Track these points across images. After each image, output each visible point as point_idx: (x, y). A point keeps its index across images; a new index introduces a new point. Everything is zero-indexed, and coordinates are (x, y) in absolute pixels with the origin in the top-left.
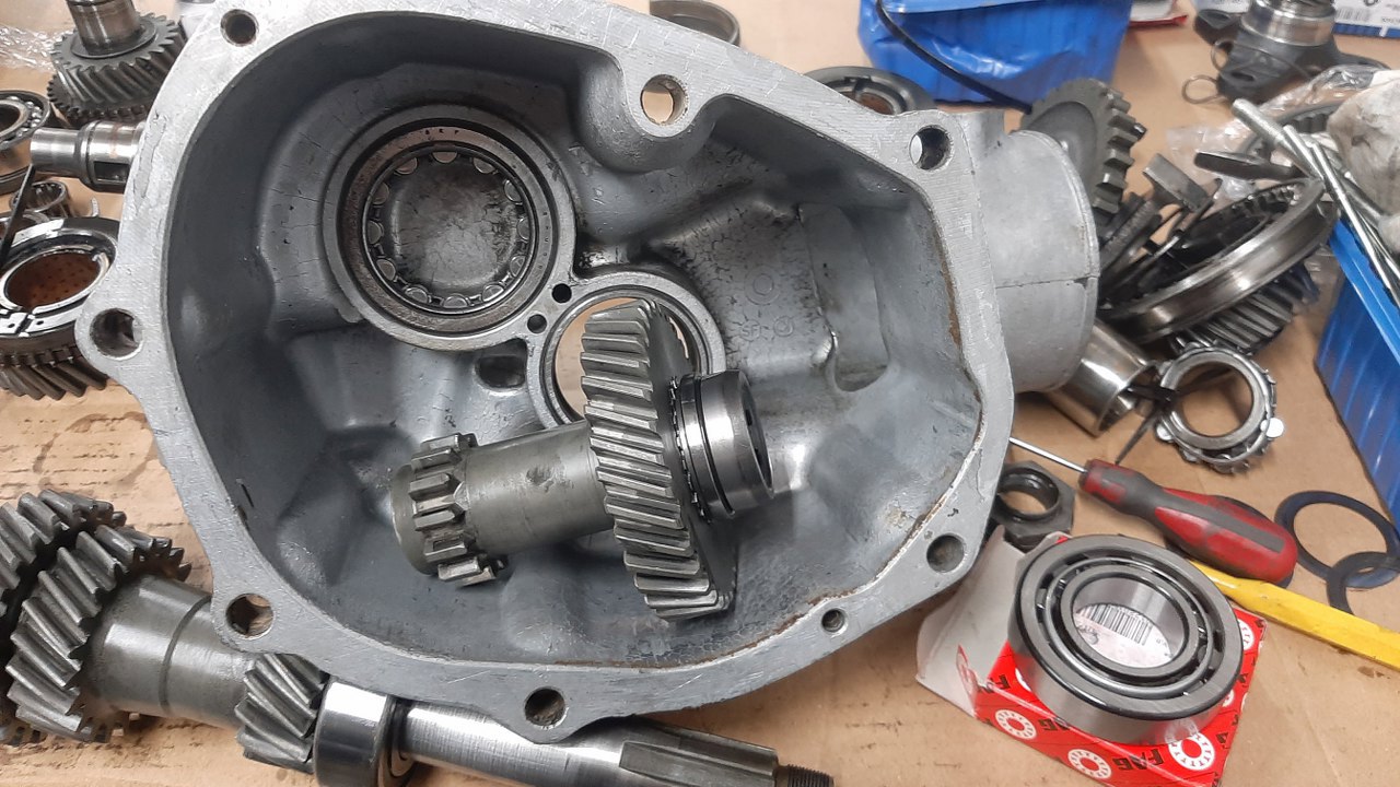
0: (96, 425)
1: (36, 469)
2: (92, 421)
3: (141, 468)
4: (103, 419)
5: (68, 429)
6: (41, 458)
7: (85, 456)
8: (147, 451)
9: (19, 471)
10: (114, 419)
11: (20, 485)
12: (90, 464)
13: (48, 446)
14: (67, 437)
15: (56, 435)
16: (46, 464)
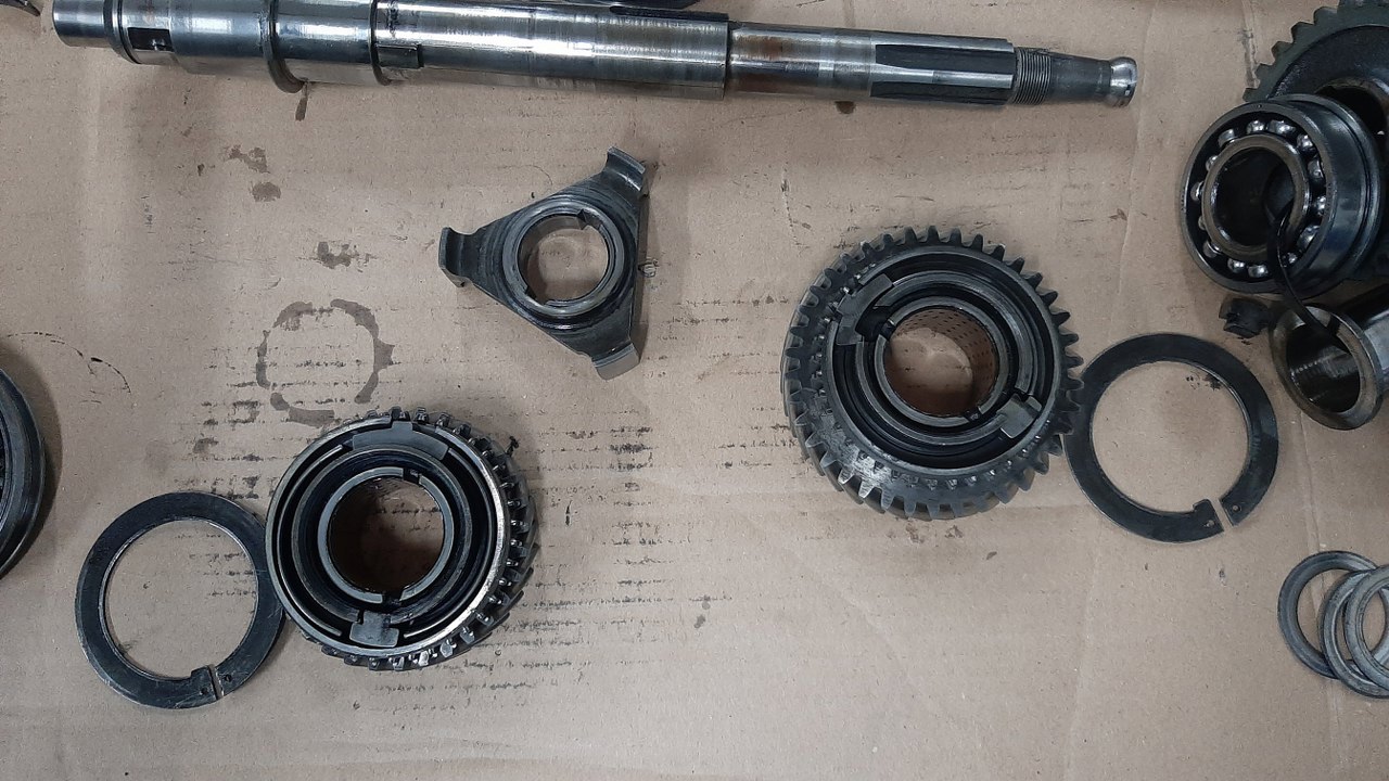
0: (305, 318)
1: (262, 382)
2: (299, 314)
3: (374, 381)
4: (311, 312)
5: (275, 326)
6: (261, 368)
7: (308, 364)
8: (373, 358)
9: (244, 385)
10: (322, 311)
11: (253, 404)
12: (316, 374)
13: (262, 351)
14: (278, 337)
15: (266, 334)
16: (270, 374)
